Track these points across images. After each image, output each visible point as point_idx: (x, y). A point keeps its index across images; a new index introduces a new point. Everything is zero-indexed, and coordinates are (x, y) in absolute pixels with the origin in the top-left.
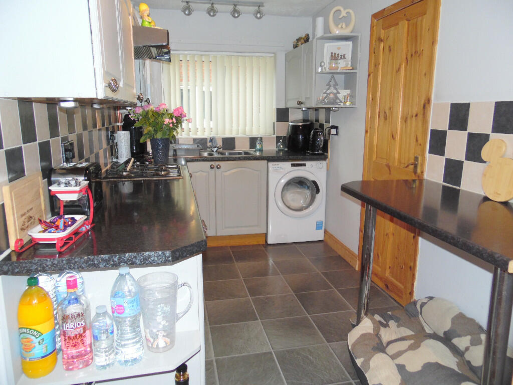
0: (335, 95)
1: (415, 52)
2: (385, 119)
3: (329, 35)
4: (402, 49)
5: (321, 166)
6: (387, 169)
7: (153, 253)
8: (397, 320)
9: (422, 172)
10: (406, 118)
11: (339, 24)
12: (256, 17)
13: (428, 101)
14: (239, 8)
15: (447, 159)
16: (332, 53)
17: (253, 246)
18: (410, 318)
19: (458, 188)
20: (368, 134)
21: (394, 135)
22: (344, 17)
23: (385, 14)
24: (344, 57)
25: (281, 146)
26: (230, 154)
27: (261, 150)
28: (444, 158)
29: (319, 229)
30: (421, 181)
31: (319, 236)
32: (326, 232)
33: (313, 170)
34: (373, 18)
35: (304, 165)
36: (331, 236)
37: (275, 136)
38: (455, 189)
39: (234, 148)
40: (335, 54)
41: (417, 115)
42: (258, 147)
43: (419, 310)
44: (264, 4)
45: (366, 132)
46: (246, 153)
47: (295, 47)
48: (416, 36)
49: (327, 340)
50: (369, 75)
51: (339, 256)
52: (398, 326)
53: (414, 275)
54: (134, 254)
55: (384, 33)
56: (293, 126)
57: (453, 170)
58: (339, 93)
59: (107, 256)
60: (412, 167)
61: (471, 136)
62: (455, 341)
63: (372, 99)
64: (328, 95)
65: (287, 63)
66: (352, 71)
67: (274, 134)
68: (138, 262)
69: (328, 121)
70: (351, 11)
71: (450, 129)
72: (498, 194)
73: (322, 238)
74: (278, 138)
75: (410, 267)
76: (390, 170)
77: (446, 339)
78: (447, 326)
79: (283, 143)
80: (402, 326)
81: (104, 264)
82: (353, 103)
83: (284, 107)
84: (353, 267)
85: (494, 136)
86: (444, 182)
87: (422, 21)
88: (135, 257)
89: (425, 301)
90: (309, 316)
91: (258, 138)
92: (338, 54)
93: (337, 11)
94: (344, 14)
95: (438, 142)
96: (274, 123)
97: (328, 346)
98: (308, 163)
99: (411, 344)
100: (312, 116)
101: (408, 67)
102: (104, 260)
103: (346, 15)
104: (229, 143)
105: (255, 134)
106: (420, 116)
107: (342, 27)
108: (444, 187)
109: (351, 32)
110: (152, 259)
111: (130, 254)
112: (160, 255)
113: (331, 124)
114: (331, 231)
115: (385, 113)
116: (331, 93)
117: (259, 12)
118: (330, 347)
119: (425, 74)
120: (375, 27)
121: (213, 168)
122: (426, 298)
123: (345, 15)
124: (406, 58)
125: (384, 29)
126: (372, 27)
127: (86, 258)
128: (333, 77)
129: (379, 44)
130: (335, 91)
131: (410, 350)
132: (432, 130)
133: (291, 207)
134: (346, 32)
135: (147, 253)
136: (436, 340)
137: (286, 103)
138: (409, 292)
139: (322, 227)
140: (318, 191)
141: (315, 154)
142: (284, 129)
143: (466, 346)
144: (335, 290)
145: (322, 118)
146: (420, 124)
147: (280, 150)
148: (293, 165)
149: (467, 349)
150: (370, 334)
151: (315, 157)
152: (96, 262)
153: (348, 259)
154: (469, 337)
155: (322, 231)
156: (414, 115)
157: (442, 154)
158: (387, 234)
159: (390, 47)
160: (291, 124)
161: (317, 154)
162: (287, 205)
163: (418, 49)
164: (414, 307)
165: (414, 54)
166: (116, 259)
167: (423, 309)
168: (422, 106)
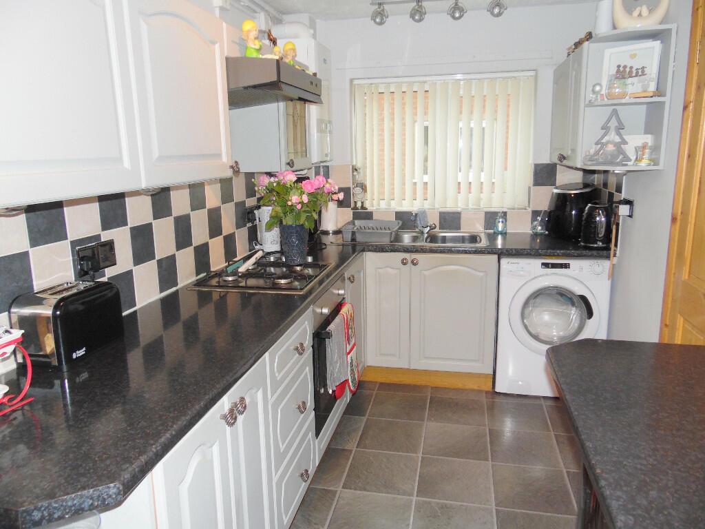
0: (618, 145)
5: (599, 269)
16: (619, 66)
17: (473, 390)
20: (678, 223)
24: (643, 72)
25: (540, 228)
33: (583, 276)
35: (566, 266)
37: (530, 210)
39: (458, 228)
40: (625, 67)
42: (500, 227)
45: (674, 219)
50: (685, 108)
56: (559, 195)
58: (625, 142)
63: (688, 156)
64: (604, 145)
66: (656, 99)
67: (529, 206)
69: (619, 190)
74: (535, 214)
79: (543, 223)
82: (654, 162)
83: (548, 162)
91: (499, 212)
92: (631, 68)
96: (529, 188)
98: (575, 264)
104: (450, 220)
105: (496, 206)
107: (640, 15)
109: (661, 23)
113: (623, 196)
116: (608, 142)
117: (496, 4)
120: (700, 11)
121: (406, 264)
126: (696, 10)
128: (615, 112)
130: (617, 139)
137: (550, 155)
140: (590, 313)
141: (590, 248)
142: (544, 199)
145: (612, 182)
147: (536, 234)
148: (546, 265)
151: (589, 253)
160: (556, 191)
161: (598, 249)
162: (533, 332)
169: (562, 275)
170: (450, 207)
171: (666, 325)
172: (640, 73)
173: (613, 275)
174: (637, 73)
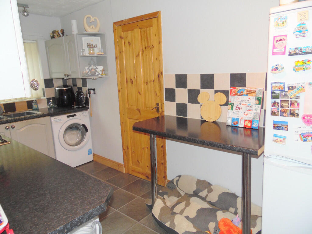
0: (95, 70)
1: (148, 47)
2: (132, 83)
3: (85, 33)
4: (138, 45)
5: (85, 114)
6: (138, 112)
7: (94, 209)
8: (167, 193)
9: (163, 111)
10: (147, 82)
11: (91, 26)
12: (24, 15)
13: (162, 73)
15: (177, 103)
16: (88, 44)
18: (172, 190)
19: (186, 117)
20: (120, 93)
21: (140, 91)
22: (93, 21)
23: (123, 23)
24: (96, 46)
25: (52, 105)
26: (15, 116)
27: (37, 110)
28: (175, 103)
29: (90, 154)
30: (163, 117)
31: (90, 158)
32: (94, 155)
33: (81, 118)
34: (115, 25)
35: (75, 115)
36: (99, 157)
37: (45, 98)
38: (185, 118)
40: (90, 44)
41: (154, 81)
42: (34, 106)
43: (176, 185)
44: (29, 6)
45: (119, 91)
46: (28, 113)
47: (53, 37)
48: (147, 38)
49: (137, 220)
50: (116, 58)
51: (109, 167)
52: (169, 197)
53: (165, 167)
55: (124, 34)
56: (59, 90)
57: (182, 109)
58: (97, 69)
59: (61, 227)
60: (155, 110)
61: (190, 91)
62: (200, 194)
63: (121, 72)
64: (90, 70)
65: (47, 48)
66: (103, 55)
67: (44, 96)
68: (85, 220)
69: (85, 86)
70: (97, 19)
71: (177, 88)
72: (210, 118)
73: (92, 160)
75: (162, 163)
76: (140, 112)
77: (196, 194)
78: (194, 188)
79: (53, 103)
82: (107, 75)
83: (49, 78)
84: (122, 172)
85: (202, 91)
86: (177, 115)
87: (150, 30)
88: (82, 218)
89: (177, 178)
91: (34, 100)
92: (92, 44)
94: (92, 19)
95: (170, 95)
96: (43, 89)
97: (139, 223)
98: (77, 114)
99: (185, 203)
100: (70, 83)
101: (144, 54)
103: (94, 21)
106: (157, 81)
107: (92, 28)
108: (178, 118)
109: (99, 31)
111: (78, 217)
112: (98, 209)
113: (89, 88)
114: (99, 153)
115: (131, 79)
116: (92, 69)
117: (25, 11)
118: (141, 224)
119: (157, 59)
120: (116, 31)
121: (8, 129)
122: (176, 177)
124: (142, 49)
125: (122, 32)
126: (114, 30)
128: (92, 59)
129: (121, 40)
131: (187, 207)
132: (166, 89)
133: (70, 144)
134: (95, 31)
135: (90, 211)
136: (194, 197)
137: (50, 75)
138: (163, 176)
139: (91, 152)
140: (87, 130)
141: (80, 107)
142: (51, 93)
143: (206, 194)
144: (121, 188)
145: (79, 84)
146: (157, 86)
147: (51, 108)
148: (68, 117)
149: (207, 196)
150: (163, 207)
151: (80, 109)
153: (116, 168)
154: (207, 190)
155: (92, 155)
156: (152, 81)
157: (174, 101)
158: (143, 148)
159: (129, 42)
160: (57, 89)
161: (82, 107)
162: (68, 143)
163: (150, 45)
164: (172, 184)
165: (147, 48)
166: (69, 226)
167: (178, 184)
168: (157, 76)
169: (74, 119)
171: (123, 123)
173: (91, 115)
174: (94, 46)
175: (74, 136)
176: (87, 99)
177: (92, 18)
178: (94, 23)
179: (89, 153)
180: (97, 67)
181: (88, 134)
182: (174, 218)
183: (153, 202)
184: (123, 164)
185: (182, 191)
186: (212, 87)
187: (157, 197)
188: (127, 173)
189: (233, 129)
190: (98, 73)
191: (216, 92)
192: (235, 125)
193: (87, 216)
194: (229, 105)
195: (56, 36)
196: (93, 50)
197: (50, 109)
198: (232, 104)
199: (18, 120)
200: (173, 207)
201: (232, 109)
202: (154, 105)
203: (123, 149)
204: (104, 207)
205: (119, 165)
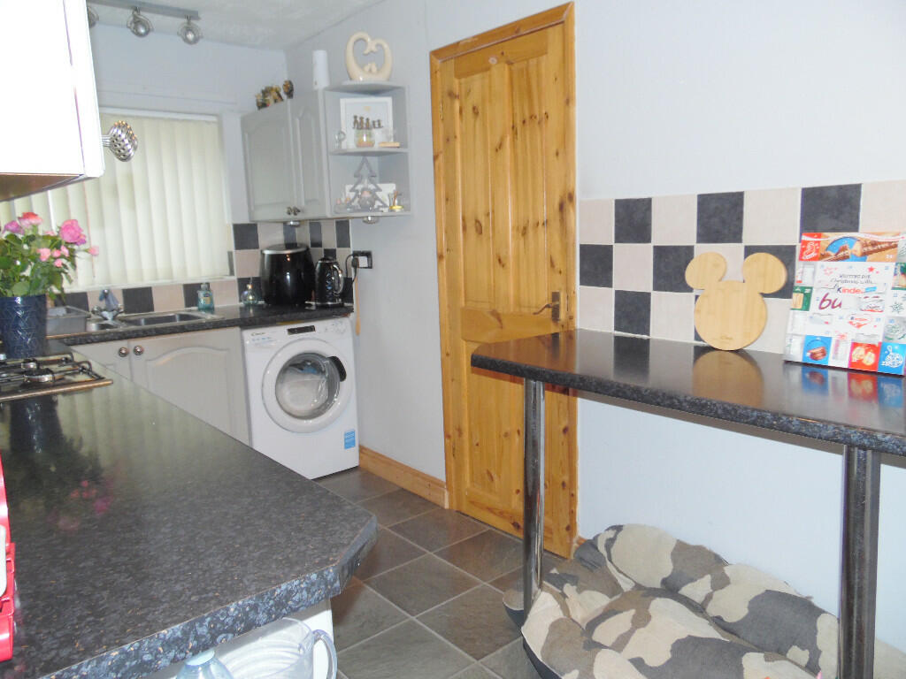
0: (373, 193)
1: (531, 117)
2: (479, 231)
3: (348, 83)
4: (500, 114)
6: (492, 319)
7: (297, 583)
8: (574, 580)
9: (571, 318)
10: (525, 229)
11: (365, 65)
12: (186, 40)
13: (571, 197)
14: (145, 15)
15: (617, 292)
16: (355, 117)
18: (592, 571)
19: (645, 337)
20: (444, 262)
21: (502, 256)
22: (372, 52)
23: (459, 51)
24: (379, 124)
25: (251, 298)
26: (148, 321)
27: (210, 309)
28: (612, 291)
29: (350, 447)
30: (570, 336)
31: (351, 459)
32: (362, 449)
33: (328, 337)
34: (434, 59)
35: (312, 329)
36: (377, 457)
37: (235, 278)
38: (641, 339)
39: (151, 309)
40: (362, 118)
41: (545, 223)
42: (202, 301)
43: (605, 554)
44: (201, 15)
45: (440, 257)
46: (183, 317)
47: (263, 105)
48: (529, 90)
49: (474, 655)
50: (435, 158)
51: (402, 489)
52: (579, 591)
53: (573, 496)
54: (248, 601)
55: (460, 84)
56: (272, 257)
57: (633, 310)
58: (379, 190)
59: (175, 630)
60: (548, 312)
61: (660, 252)
62: (686, 591)
63: (447, 200)
64: (359, 193)
65: (246, 135)
66: (399, 150)
67: (232, 273)
68: (262, 617)
71: (617, 240)
72: (727, 338)
73: (356, 463)
74: (243, 283)
75: (563, 484)
76: (500, 320)
77: (670, 589)
78: (667, 569)
79: (255, 292)
80: (585, 589)
81: (172, 655)
82: (406, 208)
83: (246, 222)
84: (439, 506)
85: (702, 250)
86: (616, 329)
87: (538, 65)
88: (255, 608)
89: (611, 534)
90: (414, 618)
91: (202, 283)
92: (368, 120)
93: (357, 41)
94: (371, 45)
95: (597, 265)
96: (230, 254)
97: (481, 665)
98: (318, 325)
99: (634, 616)
100: (304, 237)
101: (519, 141)
102: (168, 644)
103: (376, 50)
104: (139, 298)
105: (192, 278)
106: (556, 224)
107: (370, 71)
108: (617, 339)
109: (388, 80)
110: (296, 598)
111: (240, 603)
112: (313, 584)
114: (375, 446)
115: (477, 221)
116: (363, 189)
117: (189, 29)
118: (487, 669)
119: (557, 154)
120: (438, 74)
121: (125, 355)
122: (608, 529)
123: (374, 48)
124: (513, 127)
125: (459, 76)
126: (433, 73)
127: (115, 653)
128: (365, 161)
129: (452, 104)
130: (371, 186)
131: (637, 628)
132: (583, 247)
133: (294, 413)
134: (379, 79)
135: (284, 586)
137: (250, 212)
138: (565, 526)
139: (354, 441)
140: (343, 375)
141: (327, 307)
142: (251, 264)
143: (706, 593)
144: (432, 553)
145: (329, 239)
146: (556, 237)
147: (248, 306)
148: (291, 331)
149: (709, 597)
151: (329, 312)
152: (147, 657)
153: (424, 493)
154: (708, 578)
155: (355, 451)
156: (541, 223)
157: (609, 284)
158: (506, 434)
159: (474, 108)
160: (267, 252)
161: (333, 307)
162: (288, 409)
163: (537, 112)
164: (592, 550)
165: (528, 120)
166: (203, 630)
167: (613, 551)
168: (557, 206)
169: (309, 339)
170: (133, 283)
171: (448, 355)
172: (377, 126)
173: (357, 331)
174: (374, 125)
175: (306, 391)
176: (348, 282)
177: (369, 40)
178: (378, 57)
179: (349, 444)
180: (379, 185)
181: (347, 387)
182: (594, 661)
183: (528, 603)
184: (444, 479)
185: (625, 575)
186: (736, 237)
187: (541, 586)
188: (455, 509)
189: (807, 375)
190: (382, 202)
191: (749, 251)
192: (816, 359)
193: (272, 602)
194: (794, 295)
195: (272, 101)
196: (369, 136)
197: (244, 310)
198: (807, 291)
199: (154, 333)
200: (593, 624)
201: (806, 306)
202: (545, 298)
203: (447, 436)
204: (335, 581)
205: (432, 482)
